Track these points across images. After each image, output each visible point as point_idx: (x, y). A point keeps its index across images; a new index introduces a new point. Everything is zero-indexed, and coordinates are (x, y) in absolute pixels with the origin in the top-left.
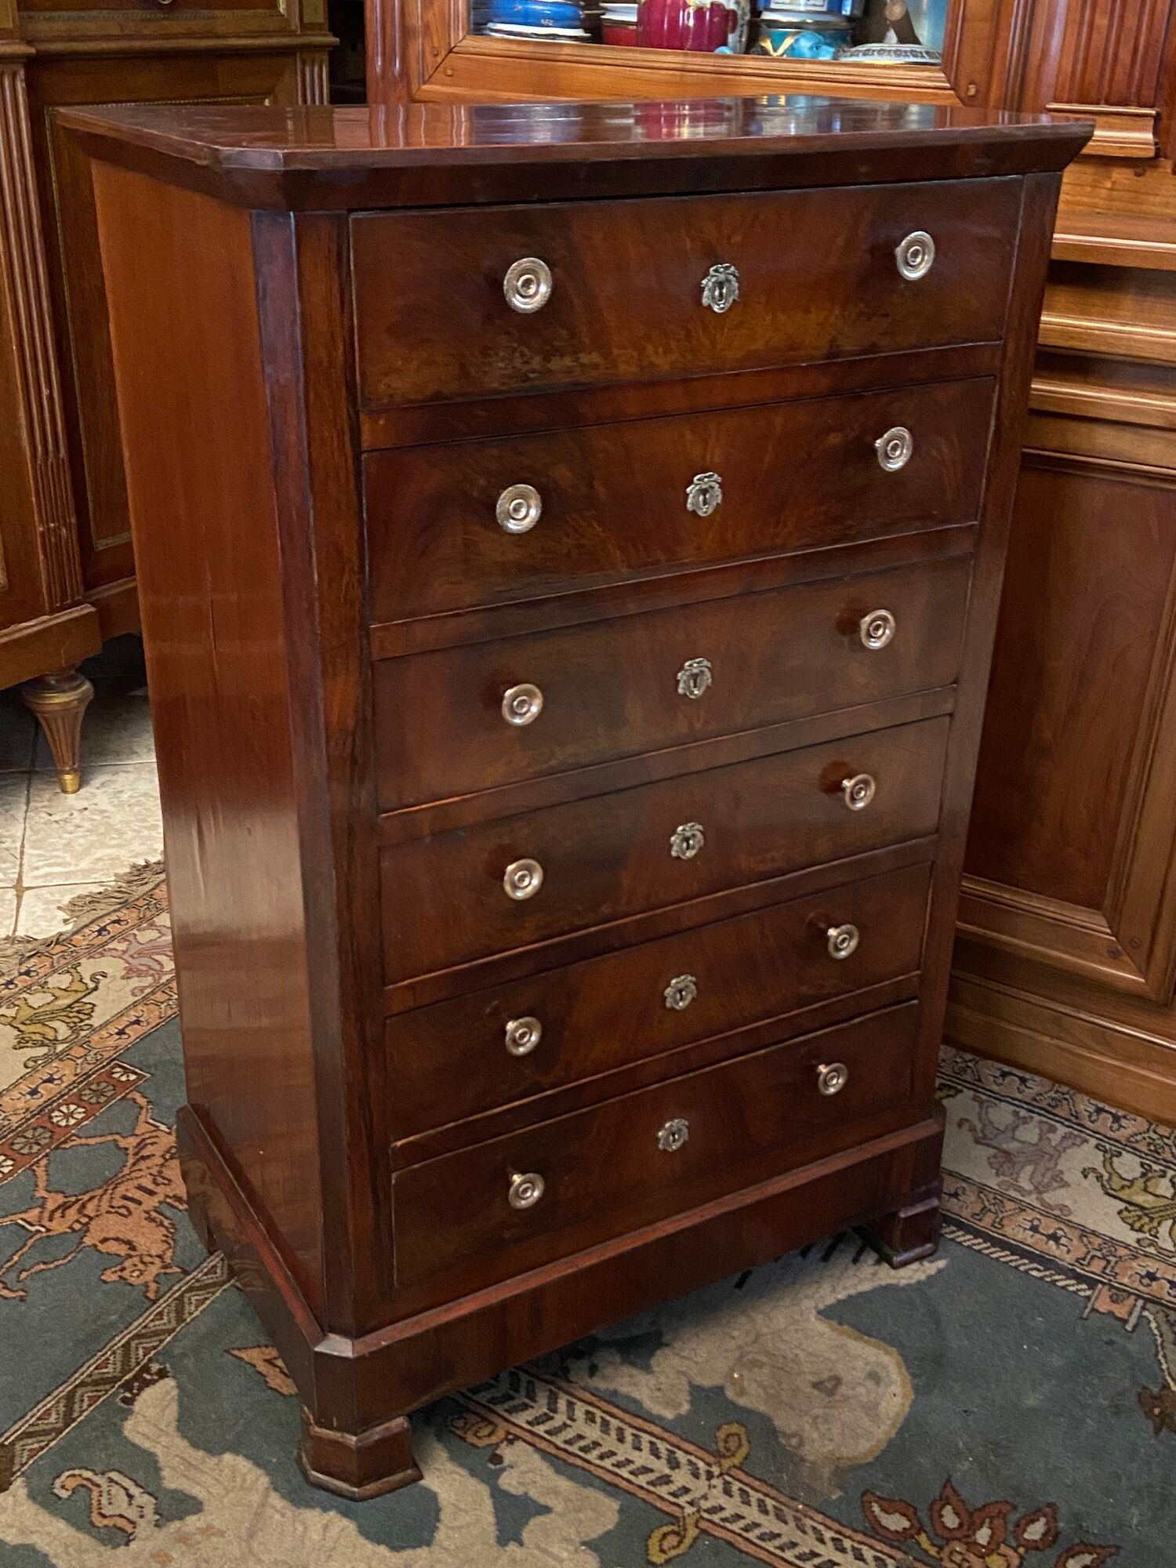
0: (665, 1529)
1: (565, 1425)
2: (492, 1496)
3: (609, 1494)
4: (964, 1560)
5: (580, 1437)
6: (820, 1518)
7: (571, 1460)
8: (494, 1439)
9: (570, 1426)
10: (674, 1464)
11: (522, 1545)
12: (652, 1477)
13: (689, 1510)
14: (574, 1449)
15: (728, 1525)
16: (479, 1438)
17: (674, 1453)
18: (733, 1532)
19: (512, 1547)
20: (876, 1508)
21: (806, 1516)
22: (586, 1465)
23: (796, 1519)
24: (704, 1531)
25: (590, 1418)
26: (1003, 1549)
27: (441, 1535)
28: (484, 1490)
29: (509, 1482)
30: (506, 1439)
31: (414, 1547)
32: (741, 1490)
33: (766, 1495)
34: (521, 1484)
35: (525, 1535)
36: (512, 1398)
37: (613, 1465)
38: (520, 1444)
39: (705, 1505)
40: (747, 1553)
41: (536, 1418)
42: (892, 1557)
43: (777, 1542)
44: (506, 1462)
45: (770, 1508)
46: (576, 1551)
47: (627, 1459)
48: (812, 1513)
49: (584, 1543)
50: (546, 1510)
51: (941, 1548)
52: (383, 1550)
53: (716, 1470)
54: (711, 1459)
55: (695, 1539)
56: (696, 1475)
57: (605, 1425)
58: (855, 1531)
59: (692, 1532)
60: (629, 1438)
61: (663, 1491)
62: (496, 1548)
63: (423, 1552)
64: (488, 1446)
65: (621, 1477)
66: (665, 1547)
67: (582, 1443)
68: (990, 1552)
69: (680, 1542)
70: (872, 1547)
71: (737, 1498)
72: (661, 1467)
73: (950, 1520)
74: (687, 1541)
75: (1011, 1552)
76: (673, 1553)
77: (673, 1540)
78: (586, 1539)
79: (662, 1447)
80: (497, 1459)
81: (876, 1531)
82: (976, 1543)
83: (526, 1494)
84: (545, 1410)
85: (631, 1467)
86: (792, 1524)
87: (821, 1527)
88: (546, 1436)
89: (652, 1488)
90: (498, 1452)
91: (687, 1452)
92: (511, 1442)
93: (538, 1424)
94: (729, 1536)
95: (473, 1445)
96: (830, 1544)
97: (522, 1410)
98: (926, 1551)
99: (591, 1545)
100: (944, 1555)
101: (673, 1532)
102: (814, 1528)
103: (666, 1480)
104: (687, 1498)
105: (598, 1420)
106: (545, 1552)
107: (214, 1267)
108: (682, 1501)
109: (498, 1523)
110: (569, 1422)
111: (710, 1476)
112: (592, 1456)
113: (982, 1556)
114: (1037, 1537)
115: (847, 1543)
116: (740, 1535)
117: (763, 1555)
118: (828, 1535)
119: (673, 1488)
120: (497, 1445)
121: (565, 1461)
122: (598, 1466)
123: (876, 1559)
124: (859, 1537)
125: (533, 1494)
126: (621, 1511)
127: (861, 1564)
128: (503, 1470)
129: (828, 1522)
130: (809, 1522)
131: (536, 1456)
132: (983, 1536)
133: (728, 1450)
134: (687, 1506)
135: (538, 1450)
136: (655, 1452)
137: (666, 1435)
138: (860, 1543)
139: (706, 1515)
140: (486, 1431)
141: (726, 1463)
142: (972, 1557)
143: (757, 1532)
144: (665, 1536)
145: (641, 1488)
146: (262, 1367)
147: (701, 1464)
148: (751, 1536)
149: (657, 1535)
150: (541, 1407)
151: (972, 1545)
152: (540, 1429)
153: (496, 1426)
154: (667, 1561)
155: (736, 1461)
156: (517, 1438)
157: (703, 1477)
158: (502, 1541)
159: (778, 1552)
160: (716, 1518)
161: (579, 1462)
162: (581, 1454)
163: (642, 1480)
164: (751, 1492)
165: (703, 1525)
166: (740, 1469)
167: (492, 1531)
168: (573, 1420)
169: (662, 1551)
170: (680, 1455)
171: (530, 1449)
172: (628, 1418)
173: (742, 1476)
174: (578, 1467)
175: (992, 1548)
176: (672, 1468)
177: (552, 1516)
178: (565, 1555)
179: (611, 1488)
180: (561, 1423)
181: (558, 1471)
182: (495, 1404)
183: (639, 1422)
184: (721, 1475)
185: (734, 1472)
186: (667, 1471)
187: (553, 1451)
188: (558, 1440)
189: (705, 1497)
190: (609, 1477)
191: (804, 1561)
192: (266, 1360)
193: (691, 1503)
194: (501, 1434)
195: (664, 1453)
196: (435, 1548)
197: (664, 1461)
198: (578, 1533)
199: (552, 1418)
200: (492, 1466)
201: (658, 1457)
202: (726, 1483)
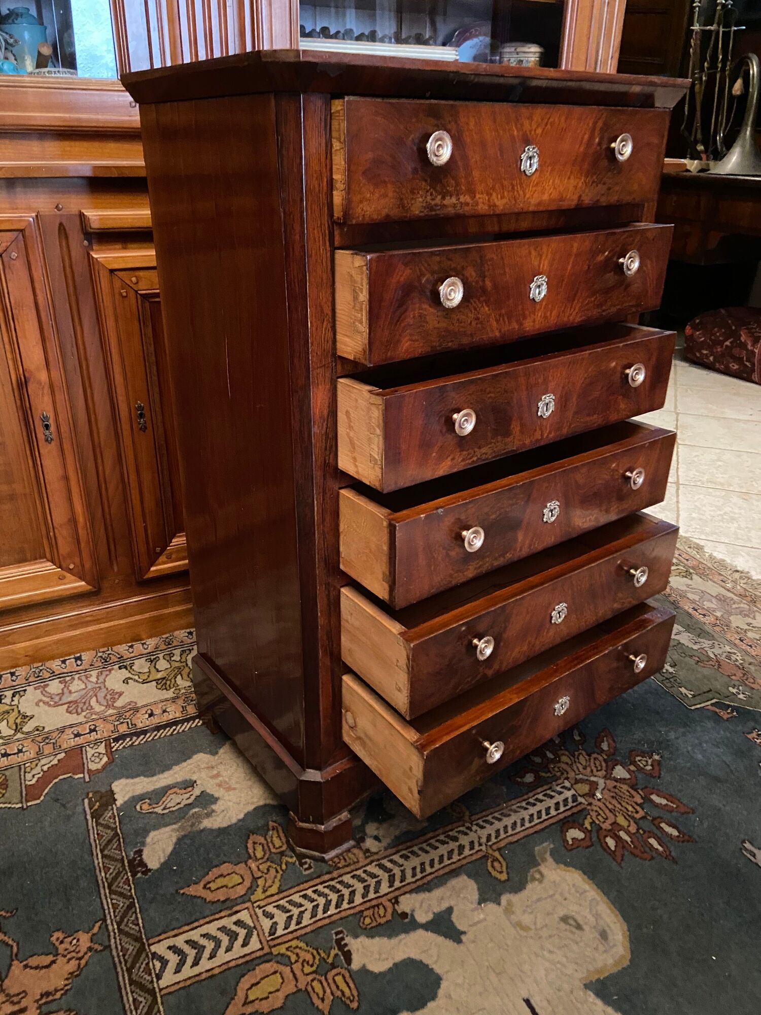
0: (489, 864)
1: (403, 872)
2: (427, 930)
3: (457, 875)
4: (558, 768)
5: (414, 869)
6: (513, 802)
7: (425, 881)
8: (390, 911)
9: (405, 869)
10: (455, 839)
11: (464, 933)
12: (456, 852)
13: (484, 848)
14: (419, 876)
15: (500, 838)
16: (384, 916)
17: (449, 835)
18: (505, 838)
19: (463, 938)
20: (519, 780)
21: (511, 806)
22: (433, 876)
23: (511, 810)
24: (499, 849)
25: (406, 858)
26: (560, 752)
27: (438, 969)
28: (420, 932)
29: (422, 917)
30: (393, 904)
31: (439, 987)
32: (483, 821)
33: (492, 813)
34: (426, 913)
35: (461, 928)
36: (369, 886)
37: (440, 864)
38: (401, 899)
39: (484, 840)
40: (519, 840)
41: (389, 882)
42: (546, 790)
43: (519, 824)
44: (408, 911)
45: (499, 816)
46: (482, 909)
47: (440, 856)
48: (510, 803)
49: (479, 904)
50: (450, 910)
51: (550, 772)
52: (431, 1005)
53: (468, 825)
54: (460, 823)
55: (501, 855)
56: (466, 834)
57: (413, 853)
58: (527, 794)
59: (497, 854)
60: (428, 848)
61: (467, 852)
62: (461, 946)
63: (444, 984)
64: (392, 915)
65: (449, 865)
66: (500, 870)
67: (418, 870)
68: (559, 757)
69: (500, 862)
70: (538, 793)
71: (488, 826)
72: (453, 845)
73: (538, 760)
74: (501, 859)
75: (562, 752)
76: (504, 869)
77: (496, 864)
78: (477, 901)
79: (442, 837)
80: (404, 915)
81: (532, 787)
82: (552, 759)
83: (434, 913)
84: (386, 875)
85: (445, 858)
86: (512, 814)
87: (519, 805)
88: (403, 884)
89: (463, 856)
90: (399, 912)
91: (451, 830)
92: (397, 902)
93: (394, 883)
94: (506, 841)
95: (387, 922)
96: (528, 807)
97: (380, 885)
98: (548, 777)
99: (482, 900)
100: (554, 773)
101: (492, 862)
102: (518, 807)
103: (461, 848)
104: (476, 845)
105: (409, 855)
106: (475, 924)
107: (134, 1000)
108: (477, 848)
109: (446, 937)
110: (402, 868)
111: (469, 829)
112: (429, 870)
113: (560, 761)
114: (559, 740)
115: (531, 800)
116: (507, 837)
117: (522, 835)
118: (524, 804)
119: (467, 847)
120: (394, 910)
121: (424, 884)
122: (436, 871)
123: (544, 795)
124: (531, 794)
125: (437, 910)
126: (469, 877)
127: (544, 803)
128: (412, 915)
129: (518, 800)
130: (514, 807)
131: (414, 895)
132: (550, 755)
133: (459, 813)
134: (481, 847)
135: (411, 892)
136: (443, 843)
137: (437, 833)
138: (534, 796)
139: (490, 843)
140: (382, 911)
141: (467, 818)
142: (559, 765)
143: (509, 829)
144: (493, 866)
145: (459, 860)
146: (249, 1009)
147: (461, 829)
148: (510, 832)
149: (490, 869)
150: (384, 876)
151: (552, 761)
152: (397, 884)
153: (381, 904)
154: (508, 874)
155: (467, 813)
156: (396, 898)
157: (468, 831)
158: (459, 941)
159: (524, 828)
160: (494, 840)
161: (429, 878)
162: (424, 874)
163: (455, 858)
164: (487, 818)
165: (495, 847)
166: (472, 815)
167: (449, 943)
168: (402, 866)
169: (501, 872)
170: (451, 833)
171: (408, 896)
172: (416, 841)
173: (477, 817)
174: (432, 880)
175: (557, 756)
176: (457, 841)
177: (455, 909)
178: (482, 916)
179: (454, 873)
180: (400, 874)
181: (429, 891)
182: (367, 896)
183: (422, 839)
184: (472, 825)
185: (473, 818)
186: (457, 844)
187: (413, 886)
188: (409, 879)
189: (480, 838)
190: (447, 870)
191: (533, 821)
192: (243, 1005)
193: (480, 845)
194: (388, 905)
195: (447, 840)
196: (444, 977)
197: (451, 842)
198: (472, 903)
199: (394, 874)
200: (406, 920)
201: (448, 843)
202: (477, 825)
